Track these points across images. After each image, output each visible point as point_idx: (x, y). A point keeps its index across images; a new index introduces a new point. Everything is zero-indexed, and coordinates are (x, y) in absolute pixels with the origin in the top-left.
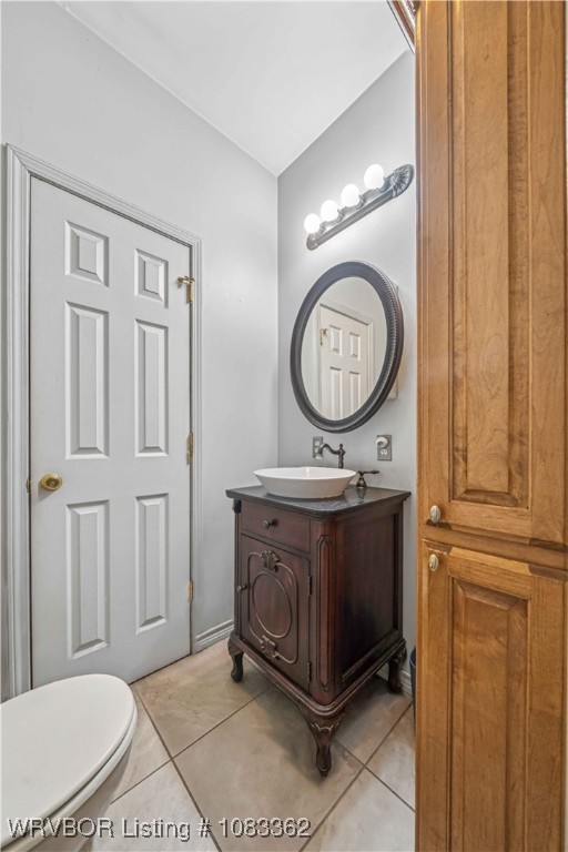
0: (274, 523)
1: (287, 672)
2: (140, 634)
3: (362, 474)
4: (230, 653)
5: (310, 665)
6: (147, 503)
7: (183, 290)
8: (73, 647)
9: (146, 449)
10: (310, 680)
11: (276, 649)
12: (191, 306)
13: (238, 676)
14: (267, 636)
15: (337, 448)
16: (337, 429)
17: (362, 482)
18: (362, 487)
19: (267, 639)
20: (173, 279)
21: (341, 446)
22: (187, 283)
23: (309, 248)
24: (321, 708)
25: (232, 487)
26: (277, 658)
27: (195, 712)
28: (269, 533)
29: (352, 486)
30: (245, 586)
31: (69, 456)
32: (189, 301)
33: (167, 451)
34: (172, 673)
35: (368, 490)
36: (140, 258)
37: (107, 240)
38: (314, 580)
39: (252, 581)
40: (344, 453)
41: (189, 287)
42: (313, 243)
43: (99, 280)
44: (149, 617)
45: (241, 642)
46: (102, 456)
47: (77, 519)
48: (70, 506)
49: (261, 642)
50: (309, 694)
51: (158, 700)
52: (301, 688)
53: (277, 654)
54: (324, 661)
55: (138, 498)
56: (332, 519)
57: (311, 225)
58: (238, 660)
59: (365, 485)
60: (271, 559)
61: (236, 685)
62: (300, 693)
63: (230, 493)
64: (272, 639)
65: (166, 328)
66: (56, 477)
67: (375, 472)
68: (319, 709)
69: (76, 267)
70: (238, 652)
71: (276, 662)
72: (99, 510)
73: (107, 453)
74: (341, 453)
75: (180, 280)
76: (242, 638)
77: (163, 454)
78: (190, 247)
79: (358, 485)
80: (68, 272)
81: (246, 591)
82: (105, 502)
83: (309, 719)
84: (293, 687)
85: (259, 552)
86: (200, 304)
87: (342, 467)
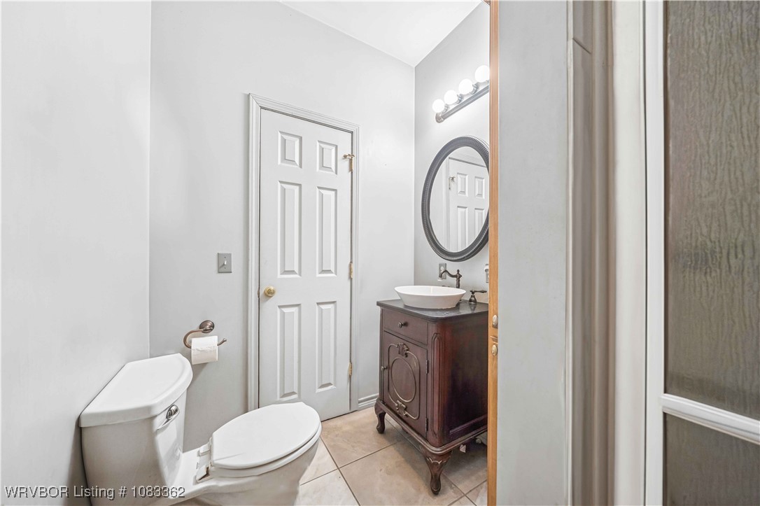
0: (405, 324)
1: (412, 424)
2: (318, 393)
3: (473, 293)
4: (376, 412)
5: (427, 420)
6: (323, 307)
7: (347, 163)
8: (280, 394)
9: (323, 272)
10: (427, 430)
11: (406, 409)
12: (352, 173)
13: (381, 429)
14: (401, 401)
15: (455, 273)
16: (455, 259)
17: (473, 299)
18: (473, 302)
19: (400, 403)
20: (340, 156)
21: (458, 271)
22: (350, 158)
23: (437, 121)
24: (434, 448)
25: (381, 299)
26: (406, 415)
27: (353, 447)
28: (403, 331)
29: (465, 301)
30: (386, 368)
31: (279, 276)
32: (351, 170)
33: (336, 274)
34: (338, 422)
35: (478, 305)
36: (320, 146)
37: (301, 138)
38: (430, 363)
39: (391, 364)
40: (460, 276)
41: (351, 160)
42: (440, 119)
43: (296, 164)
44: (324, 383)
45: (384, 405)
46: (297, 276)
47: (283, 314)
48: (280, 307)
49: (396, 405)
50: (426, 440)
51: (329, 436)
52: (422, 436)
53: (406, 413)
54: (436, 418)
55: (318, 304)
56: (443, 323)
57: (438, 107)
58: (381, 417)
59: (475, 301)
60: (403, 348)
61: (379, 435)
62: (421, 438)
63: (379, 304)
64: (403, 403)
65: (335, 190)
66: (272, 288)
67: (483, 292)
68: (433, 449)
69: (284, 159)
70: (381, 412)
71: (405, 419)
72: (295, 310)
73: (300, 275)
74: (458, 277)
75: (345, 157)
76: (384, 403)
77: (333, 275)
78: (352, 133)
79: (470, 301)
80: (279, 162)
81: (386, 371)
82: (298, 305)
83: (426, 456)
84: (415, 434)
85: (395, 342)
86: (358, 171)
87: (458, 286)
